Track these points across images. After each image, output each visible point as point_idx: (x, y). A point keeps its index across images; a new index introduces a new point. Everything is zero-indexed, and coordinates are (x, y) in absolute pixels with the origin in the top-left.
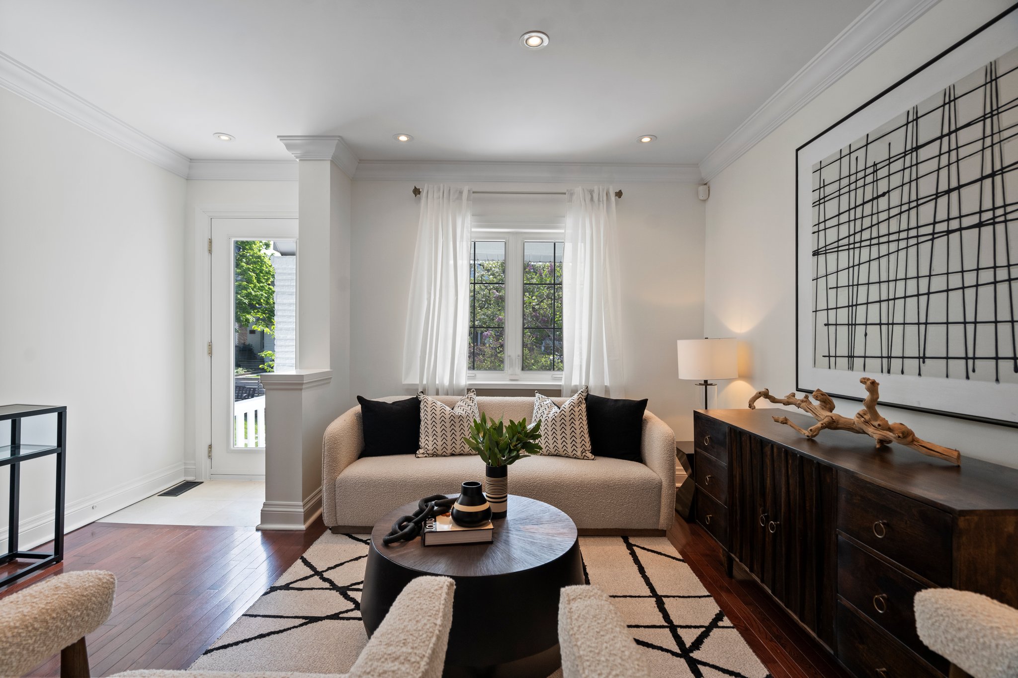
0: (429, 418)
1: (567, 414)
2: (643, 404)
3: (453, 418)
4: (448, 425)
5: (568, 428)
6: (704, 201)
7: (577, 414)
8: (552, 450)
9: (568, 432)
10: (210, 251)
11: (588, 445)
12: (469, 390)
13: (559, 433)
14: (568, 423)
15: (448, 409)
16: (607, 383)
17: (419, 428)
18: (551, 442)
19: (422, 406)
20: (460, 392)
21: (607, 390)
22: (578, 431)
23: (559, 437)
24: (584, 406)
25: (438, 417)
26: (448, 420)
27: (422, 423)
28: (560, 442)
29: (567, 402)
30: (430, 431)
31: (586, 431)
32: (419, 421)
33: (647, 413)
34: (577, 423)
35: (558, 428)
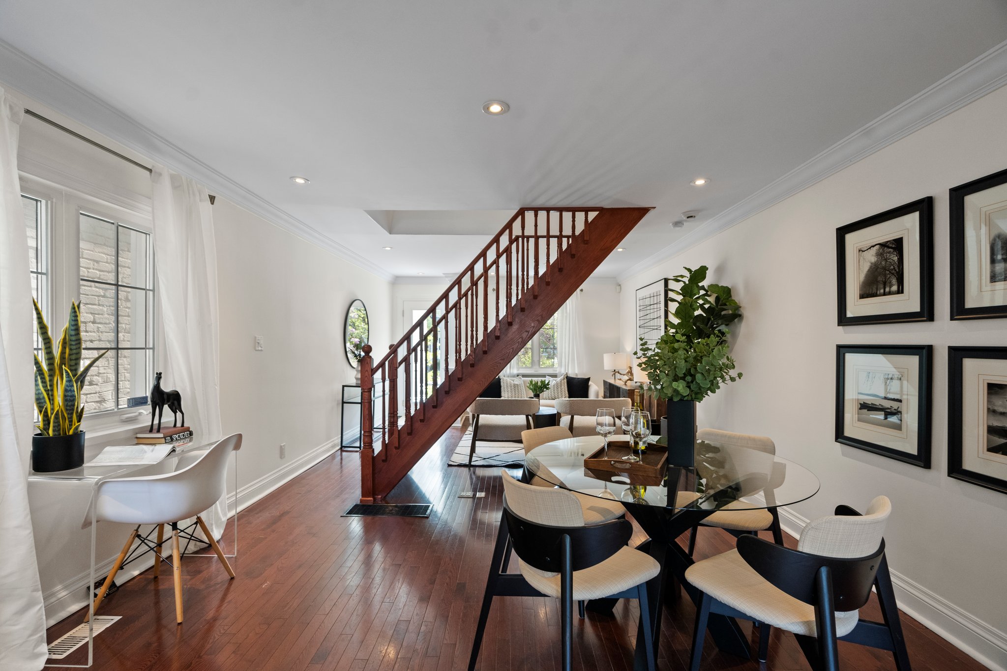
0: (505, 385)
1: (559, 383)
2: (589, 379)
3: (515, 385)
4: (513, 388)
5: (559, 388)
6: (620, 292)
7: (563, 383)
8: (553, 397)
9: (559, 390)
10: (403, 316)
11: (567, 395)
12: (518, 376)
13: (556, 390)
14: (559, 387)
15: (512, 382)
16: (577, 372)
17: (501, 389)
18: (553, 394)
19: (501, 381)
20: (514, 376)
21: (577, 375)
22: (563, 390)
23: (556, 392)
24: (566, 380)
25: (509, 385)
26: (513, 386)
27: (502, 387)
28: (556, 394)
29: (558, 379)
30: (506, 390)
31: (566, 390)
32: (500, 387)
33: (590, 383)
34: (563, 386)
35: (555, 389)
